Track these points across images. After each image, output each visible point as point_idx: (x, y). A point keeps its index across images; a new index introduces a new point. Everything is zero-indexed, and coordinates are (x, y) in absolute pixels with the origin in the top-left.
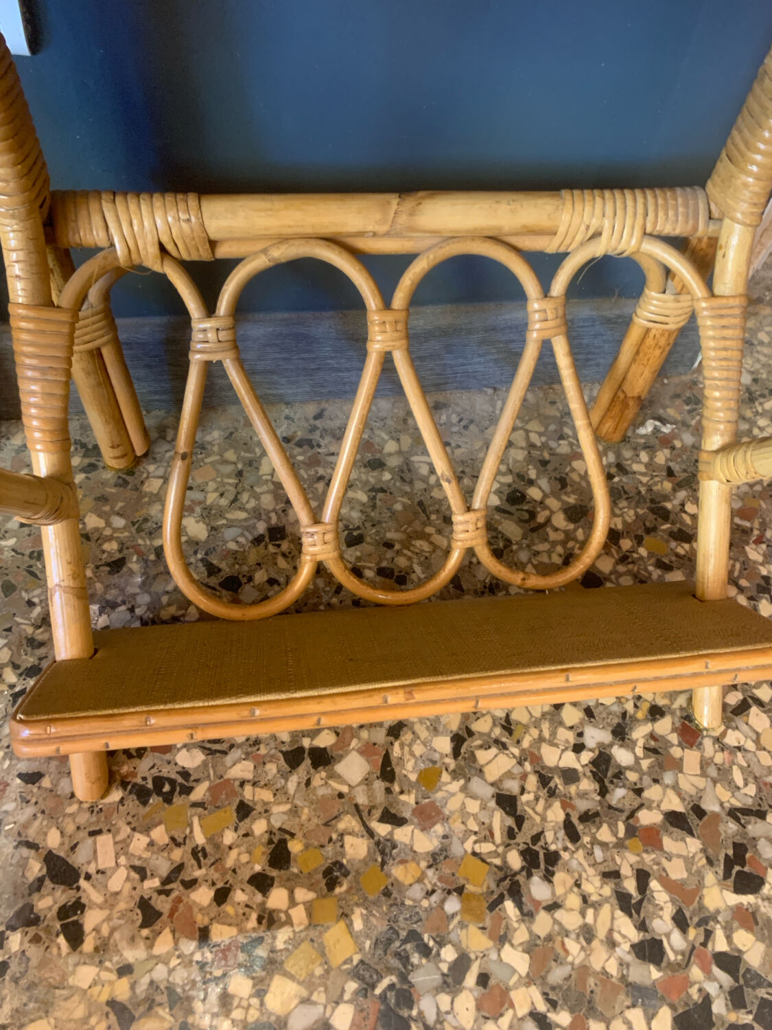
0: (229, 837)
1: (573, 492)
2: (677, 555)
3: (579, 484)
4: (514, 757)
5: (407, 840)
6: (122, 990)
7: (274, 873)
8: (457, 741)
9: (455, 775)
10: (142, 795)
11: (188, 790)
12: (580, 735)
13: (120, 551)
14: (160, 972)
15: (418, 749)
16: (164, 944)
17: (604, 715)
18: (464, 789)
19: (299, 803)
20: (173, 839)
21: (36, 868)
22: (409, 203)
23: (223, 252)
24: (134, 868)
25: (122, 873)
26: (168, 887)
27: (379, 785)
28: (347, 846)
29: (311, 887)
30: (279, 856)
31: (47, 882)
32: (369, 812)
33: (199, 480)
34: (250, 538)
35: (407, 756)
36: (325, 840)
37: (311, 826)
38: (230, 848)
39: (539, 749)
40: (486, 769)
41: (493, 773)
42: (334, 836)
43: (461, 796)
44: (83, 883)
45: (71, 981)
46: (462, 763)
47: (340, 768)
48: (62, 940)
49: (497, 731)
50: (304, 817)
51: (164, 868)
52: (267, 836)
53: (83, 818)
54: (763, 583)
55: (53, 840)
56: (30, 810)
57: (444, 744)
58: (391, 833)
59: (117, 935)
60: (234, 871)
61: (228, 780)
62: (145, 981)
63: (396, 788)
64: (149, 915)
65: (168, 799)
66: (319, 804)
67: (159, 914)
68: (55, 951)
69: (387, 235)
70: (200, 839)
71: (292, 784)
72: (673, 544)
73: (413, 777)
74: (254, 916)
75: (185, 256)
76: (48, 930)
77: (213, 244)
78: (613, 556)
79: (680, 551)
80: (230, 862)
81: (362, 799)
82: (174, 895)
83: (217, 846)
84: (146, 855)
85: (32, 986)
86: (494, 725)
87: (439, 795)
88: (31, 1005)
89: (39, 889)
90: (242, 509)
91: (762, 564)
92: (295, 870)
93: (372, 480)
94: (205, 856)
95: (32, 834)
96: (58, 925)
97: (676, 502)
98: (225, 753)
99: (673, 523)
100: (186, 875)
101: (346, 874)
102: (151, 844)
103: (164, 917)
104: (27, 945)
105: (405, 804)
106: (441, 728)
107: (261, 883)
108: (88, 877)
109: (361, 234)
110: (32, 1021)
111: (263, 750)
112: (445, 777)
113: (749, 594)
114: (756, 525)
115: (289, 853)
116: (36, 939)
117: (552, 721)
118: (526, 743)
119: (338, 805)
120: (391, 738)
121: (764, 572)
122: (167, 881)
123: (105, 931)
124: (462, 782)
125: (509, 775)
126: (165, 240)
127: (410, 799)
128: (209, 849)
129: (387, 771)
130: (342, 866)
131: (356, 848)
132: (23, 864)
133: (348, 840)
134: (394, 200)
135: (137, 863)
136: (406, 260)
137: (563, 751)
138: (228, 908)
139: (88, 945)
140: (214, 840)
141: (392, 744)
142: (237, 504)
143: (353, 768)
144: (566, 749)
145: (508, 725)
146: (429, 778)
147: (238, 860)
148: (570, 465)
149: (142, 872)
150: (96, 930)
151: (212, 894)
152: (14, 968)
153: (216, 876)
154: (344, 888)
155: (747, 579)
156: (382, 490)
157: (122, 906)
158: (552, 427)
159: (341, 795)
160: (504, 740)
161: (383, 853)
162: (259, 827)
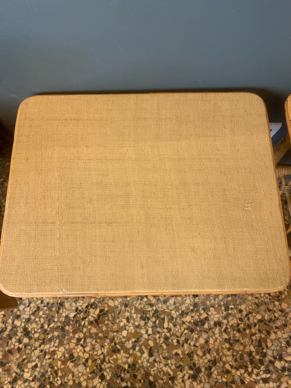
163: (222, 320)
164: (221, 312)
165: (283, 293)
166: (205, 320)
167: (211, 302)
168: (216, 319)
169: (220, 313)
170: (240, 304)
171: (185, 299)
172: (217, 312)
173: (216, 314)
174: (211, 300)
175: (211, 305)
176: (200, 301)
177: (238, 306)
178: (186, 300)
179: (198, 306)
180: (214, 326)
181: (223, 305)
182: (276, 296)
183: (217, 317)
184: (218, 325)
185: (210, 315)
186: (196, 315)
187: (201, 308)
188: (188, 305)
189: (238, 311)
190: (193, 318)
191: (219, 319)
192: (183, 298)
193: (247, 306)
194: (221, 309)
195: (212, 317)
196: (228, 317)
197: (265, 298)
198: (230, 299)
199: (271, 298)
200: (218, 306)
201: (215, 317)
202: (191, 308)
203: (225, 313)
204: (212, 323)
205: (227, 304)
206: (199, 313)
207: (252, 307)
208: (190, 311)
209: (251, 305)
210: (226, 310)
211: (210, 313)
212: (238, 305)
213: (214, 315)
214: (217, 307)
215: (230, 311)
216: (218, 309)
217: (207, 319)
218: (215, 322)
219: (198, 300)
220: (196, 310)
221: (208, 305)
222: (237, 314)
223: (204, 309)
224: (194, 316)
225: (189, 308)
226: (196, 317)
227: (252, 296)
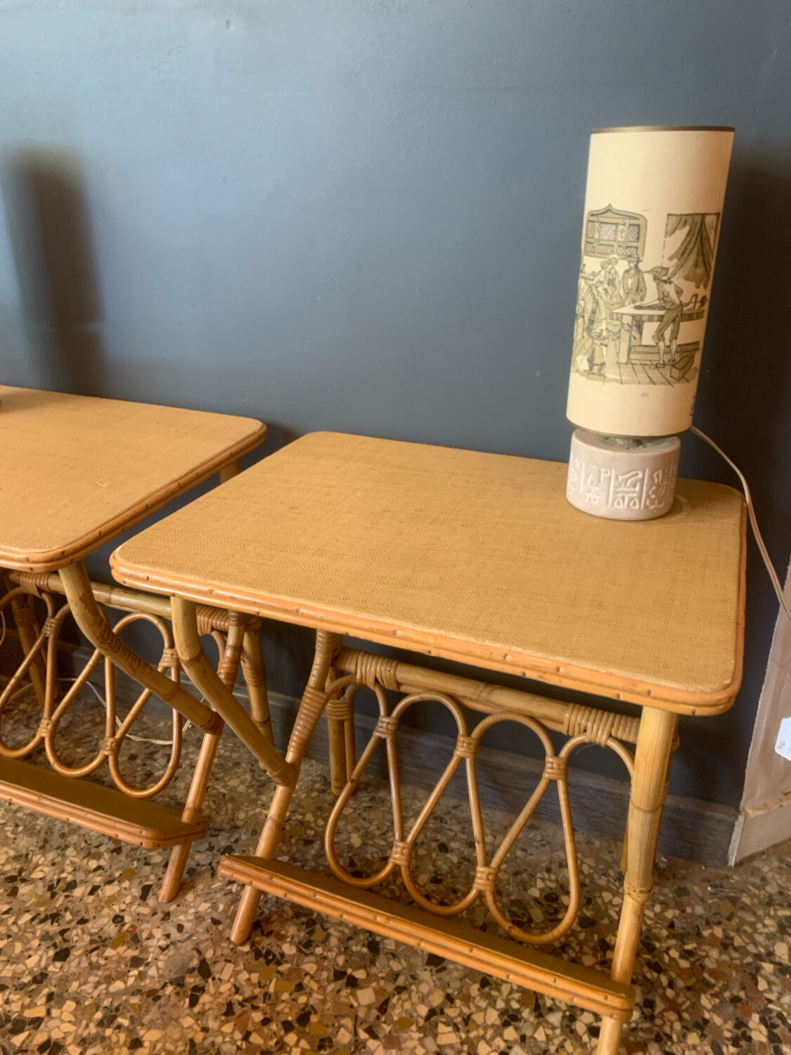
0: (285, 996)
1: (593, 910)
2: (645, 977)
3: (600, 906)
4: (461, 1038)
5: (372, 1048)
6: (199, 1037)
7: (296, 1025)
8: (432, 1012)
9: (420, 1029)
10: (258, 954)
11: (279, 964)
12: (510, 1048)
13: (314, 836)
14: (219, 1040)
15: (407, 1006)
16: (227, 1028)
17: (532, 1045)
18: (420, 1040)
19: (328, 998)
20: (259, 982)
21: (195, 963)
22: (489, 689)
23: (403, 689)
24: (235, 986)
25: (229, 985)
26: (245, 1003)
27: (374, 1012)
28: (340, 1034)
29: (309, 1043)
30: (304, 1018)
31: (196, 972)
32: (361, 1023)
33: (371, 817)
34: (380, 856)
35: (399, 1006)
36: (330, 1024)
37: (327, 1013)
38: (283, 1001)
39: (478, 1042)
40: (439, 1036)
41: (443, 1040)
42: (336, 1025)
43: (416, 1043)
44: (210, 980)
45: (181, 1020)
46: (428, 1026)
47: (359, 993)
48: (187, 1000)
49: (459, 1020)
50: (327, 1007)
51: (248, 994)
52: (303, 1006)
53: (227, 952)
54: (701, 1023)
55: (209, 955)
56: (207, 936)
57: (423, 1010)
58: (366, 1040)
59: (210, 1012)
60: (278, 1014)
61: (300, 969)
62: (211, 1039)
63: (383, 1019)
64: (229, 1011)
65: (268, 963)
66: (337, 1004)
67: (234, 1013)
68: (182, 1003)
69: (476, 701)
70: (271, 989)
71: (330, 988)
72: (646, 969)
73: (396, 1018)
74: (275, 1040)
75: (386, 686)
76: (185, 992)
77: (399, 684)
78: (597, 958)
79: (649, 975)
80: (279, 1008)
81: (361, 1014)
82: (245, 1008)
83: (277, 998)
84: (244, 983)
85: (164, 1013)
86: (459, 1015)
87: (404, 1035)
88: (160, 1021)
89: (191, 973)
90: (384, 840)
91: (709, 1011)
92: (307, 1030)
93: (466, 853)
94: (269, 998)
95: (202, 947)
96: (189, 993)
97: (664, 945)
98: (307, 955)
99: (654, 957)
100: (255, 1003)
101: (331, 1047)
102: (249, 980)
103: (235, 1016)
104: (172, 994)
105: (383, 1029)
106: (426, 1001)
107: (288, 1026)
108: (214, 979)
109: (464, 697)
110: (155, 1028)
111: (326, 964)
112: (414, 1028)
113: (686, 1024)
114: (720, 984)
115: (309, 1019)
116: (178, 994)
117: (495, 1032)
118: (472, 1035)
119: (347, 1010)
120: (396, 992)
121: (707, 1016)
122: (246, 1000)
123: (207, 1007)
124: (421, 1035)
125: (451, 1046)
126: (378, 676)
127: (387, 1028)
128: (273, 997)
129: (383, 1008)
130: (331, 1041)
131: (344, 1037)
132: (191, 959)
133: (342, 1030)
134: (482, 685)
135: (238, 985)
136: (484, 715)
137: (493, 1051)
138: (266, 1030)
139: (196, 1009)
140: (278, 993)
141: (394, 995)
142: (383, 837)
143: (366, 996)
144: (496, 1051)
145: (467, 1020)
146: (405, 1024)
147: (283, 1009)
148: (601, 893)
149: (237, 990)
150: (204, 1004)
151: (262, 1018)
152: (162, 1001)
153: (268, 1011)
154: (327, 1052)
155: (690, 1014)
156: (469, 861)
157: (220, 1000)
158: (601, 867)
159: (352, 1006)
160: (460, 1026)
161: (356, 1048)
162: (302, 1000)
163: (69, 1045)
164: (84, 1022)
165: (288, 1049)
166: (29, 1025)
167: (83, 987)
168: (56, 1035)
169: (80, 1023)
170: (151, 1025)
171: (31, 952)
172: (75, 1016)
173: (70, 1022)
174: (85, 983)
175: (75, 995)
176: (60, 974)
177: (139, 1028)
178: (30, 956)
179: (44, 984)
180: (36, 1049)
181: (106, 1007)
182: (263, 1047)
183: (66, 1030)
184: (48, 1051)
185: (53, 1018)
186: (20, 1003)
187: (46, 991)
188: (24, 968)
189: (129, 1040)
190: (5, 1006)
191: (64, 1038)
192: (29, 949)
193: (164, 1038)
194: (93, 1014)
195: (52, 1024)
196: (90, 1043)
197: (227, 1039)
198: (135, 1000)
199: (244, 1046)
200: (91, 1004)
201: (58, 1027)
202: (26, 979)
203: (93, 1029)
204: (40, 1038)
205: (117, 1009)
206: (32, 1001)
207: (176, 1047)
208: (14, 986)
209: (176, 1041)
210: (101, 1023)
211: (55, 1012)
212: (143, 1025)
213: (63, 1022)
214: (86, 1007)
215: (108, 1032)
216: (82, 1012)
217: (37, 1022)
218: (49, 1041)
219: (57, 970)
220: (30, 989)
221: (70, 990)
222: (120, 1047)
223: (50, 997)
224: (13, 1001)
225: (19, 979)
226: (15, 1007)
227: (197, 1020)
